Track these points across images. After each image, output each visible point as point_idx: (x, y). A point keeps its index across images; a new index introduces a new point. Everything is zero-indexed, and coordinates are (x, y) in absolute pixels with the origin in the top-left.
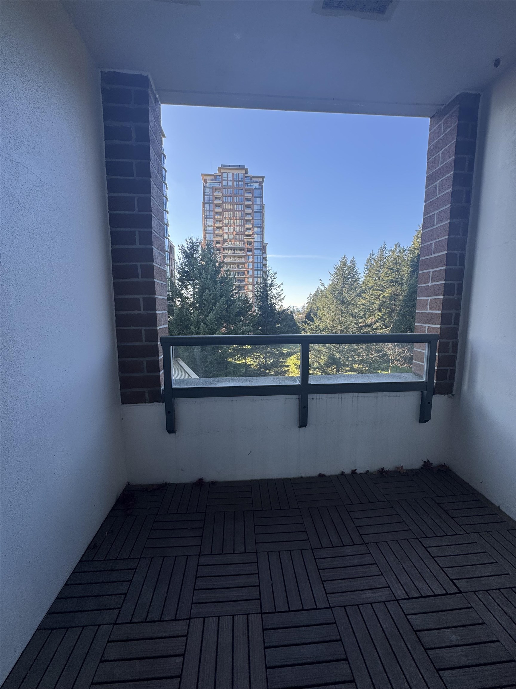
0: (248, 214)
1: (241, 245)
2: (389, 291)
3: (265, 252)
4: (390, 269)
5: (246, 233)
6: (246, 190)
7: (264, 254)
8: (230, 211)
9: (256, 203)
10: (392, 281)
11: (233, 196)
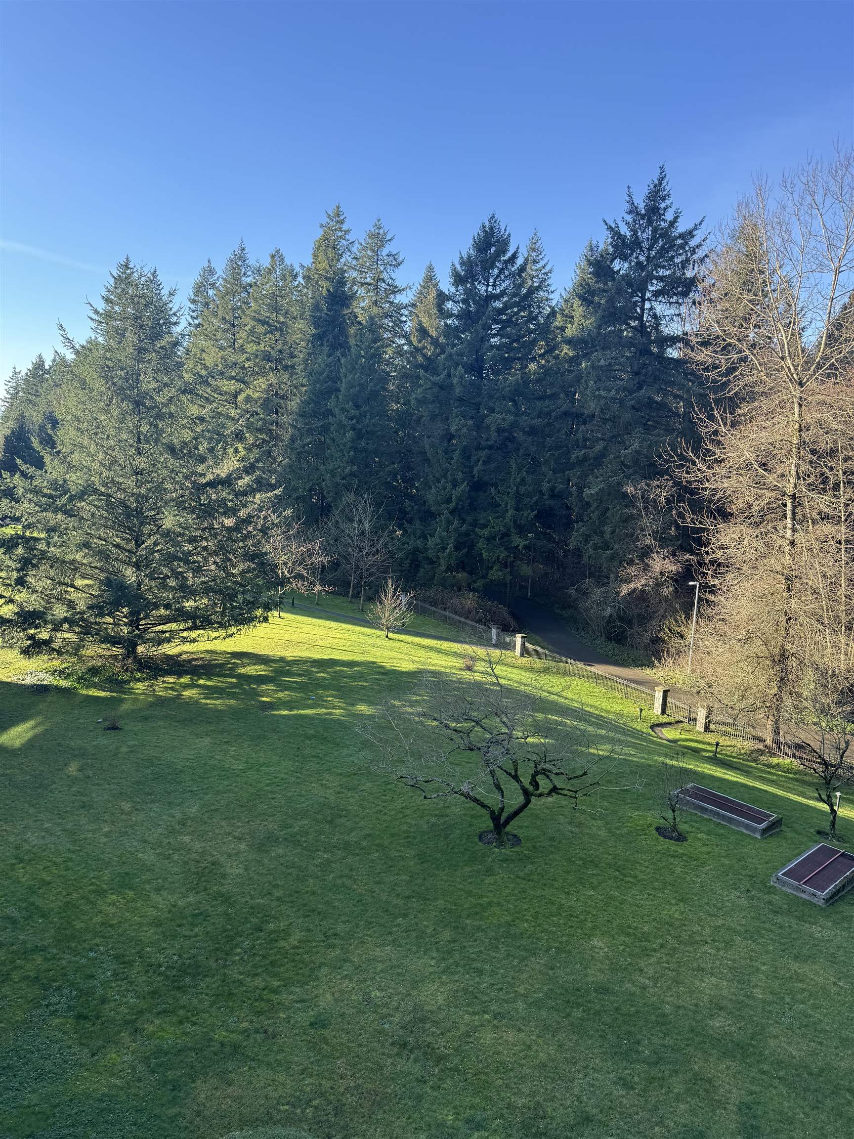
2: (261, 383)
4: (259, 321)
10: (268, 358)
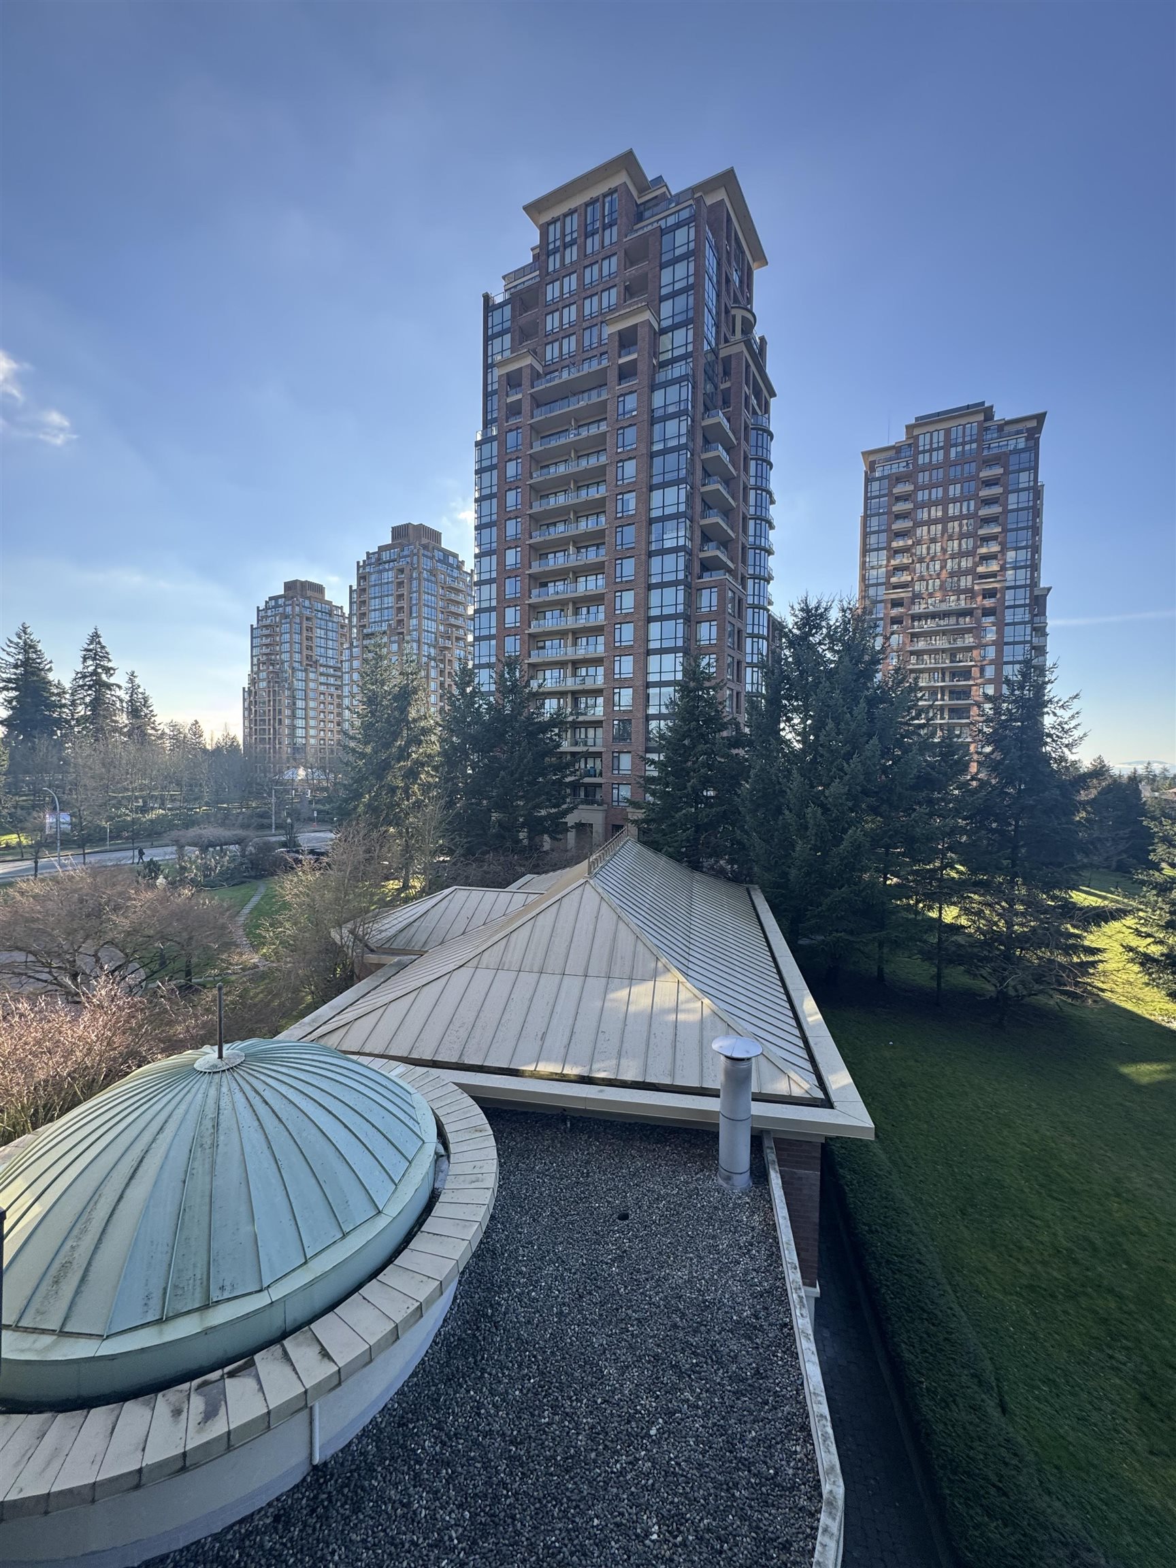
0: (987, 521)
1: (963, 603)
3: (1043, 613)
5: (980, 569)
6: (984, 462)
7: (1037, 619)
8: (936, 522)
9: (1015, 487)
11: (945, 484)
